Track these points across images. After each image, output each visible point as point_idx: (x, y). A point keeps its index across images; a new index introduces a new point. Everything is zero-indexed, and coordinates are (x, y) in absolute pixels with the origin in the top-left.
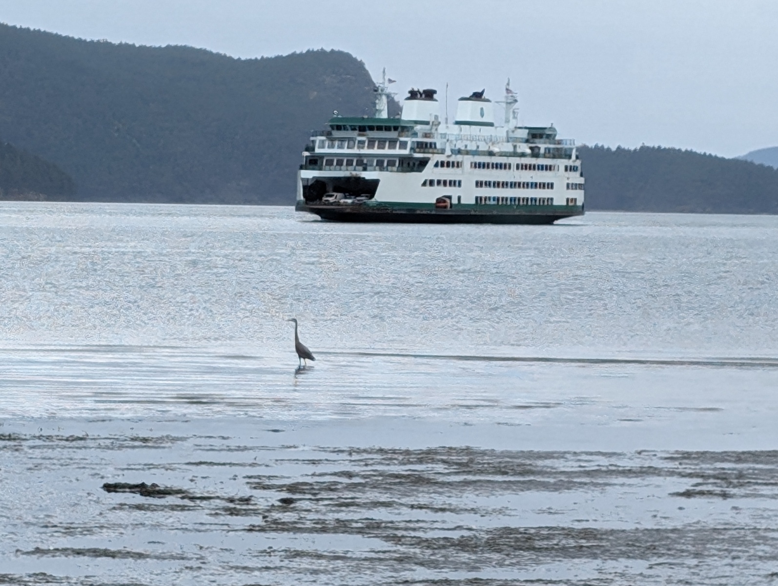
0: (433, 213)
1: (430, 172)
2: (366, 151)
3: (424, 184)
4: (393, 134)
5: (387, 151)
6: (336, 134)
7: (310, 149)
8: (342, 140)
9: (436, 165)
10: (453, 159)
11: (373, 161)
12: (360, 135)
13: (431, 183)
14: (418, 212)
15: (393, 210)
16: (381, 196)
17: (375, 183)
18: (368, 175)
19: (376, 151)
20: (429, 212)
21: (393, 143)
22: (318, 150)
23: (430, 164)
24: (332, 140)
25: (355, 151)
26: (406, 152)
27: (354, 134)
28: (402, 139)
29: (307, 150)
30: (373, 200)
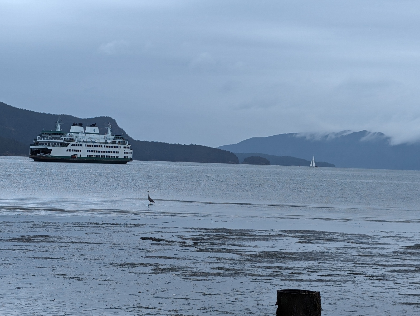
0: (70, 159)
1: (69, 147)
2: (51, 141)
3: (67, 151)
4: (59, 136)
5: (57, 141)
6: (43, 135)
7: (36, 140)
8: (44, 137)
9: (72, 145)
10: (78, 143)
11: (53, 144)
12: (50, 136)
13: (70, 150)
14: (65, 159)
15: (56, 158)
16: (52, 154)
17: (51, 150)
18: (49, 148)
19: (54, 141)
20: (69, 159)
21: (59, 138)
22: (37, 140)
23: (70, 145)
24: (42, 137)
25: (48, 141)
26: (62, 141)
27: (48, 135)
28: (61, 137)
29: (35, 140)
30: (50, 155)
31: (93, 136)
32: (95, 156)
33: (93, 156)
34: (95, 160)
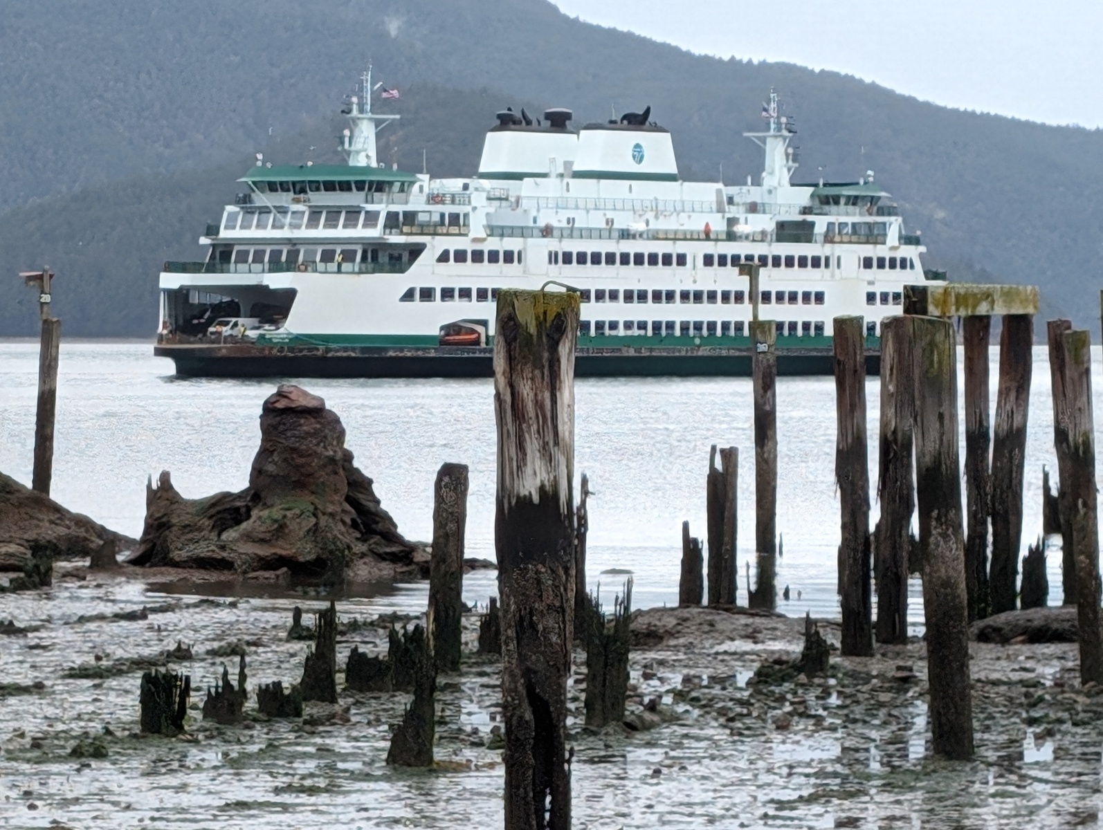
0: (432, 354)
1: (423, 272)
2: (305, 233)
3: (409, 296)
4: (353, 198)
5: (340, 232)
6: (261, 199)
7: (212, 230)
8: (264, 211)
9: (444, 257)
10: (493, 244)
11: (315, 252)
12: (297, 201)
13: (427, 294)
14: (391, 354)
15: (328, 350)
16: (298, 323)
17: (290, 295)
18: (277, 281)
19: (321, 232)
20: (420, 353)
21: (353, 214)
22: (224, 234)
23: (426, 259)
24: (249, 212)
25: (285, 233)
26: (375, 233)
27: (284, 199)
28: (370, 207)
29: (207, 234)
30: (281, 331)
31: (627, 195)
32: (628, 325)
33: (613, 325)
34: (632, 353)
